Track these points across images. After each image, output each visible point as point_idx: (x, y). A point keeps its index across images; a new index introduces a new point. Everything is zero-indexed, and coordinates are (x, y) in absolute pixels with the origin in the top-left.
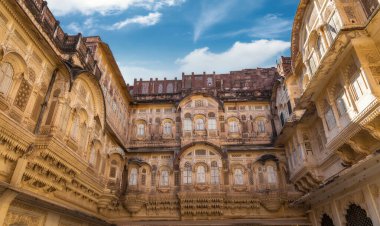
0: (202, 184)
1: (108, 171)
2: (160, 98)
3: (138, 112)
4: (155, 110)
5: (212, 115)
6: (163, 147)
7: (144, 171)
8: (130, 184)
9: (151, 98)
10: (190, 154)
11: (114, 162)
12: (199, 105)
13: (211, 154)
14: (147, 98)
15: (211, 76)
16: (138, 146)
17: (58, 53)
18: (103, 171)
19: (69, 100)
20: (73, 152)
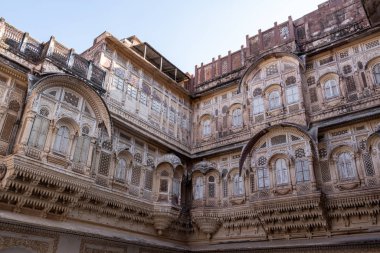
0: (283, 185)
1: (157, 185)
2: (224, 80)
3: (202, 105)
4: (220, 98)
5: (291, 81)
6: (232, 144)
7: (212, 179)
8: (196, 198)
9: (215, 84)
10: (264, 145)
11: (165, 174)
12: (272, 73)
13: (294, 138)
14: (211, 85)
15: (285, 24)
16: (205, 149)
17: (31, 66)
18: (149, 185)
19: (44, 112)
20: (58, 168)
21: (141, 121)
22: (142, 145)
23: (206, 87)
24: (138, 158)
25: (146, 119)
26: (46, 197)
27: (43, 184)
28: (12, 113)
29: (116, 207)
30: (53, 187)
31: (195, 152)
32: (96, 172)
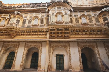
1: (101, 21)
18: (97, 21)
19: (53, 14)
22: (89, 11)
24: (90, 15)
26: (61, 33)
28: (48, 18)
29: (86, 31)
32: (75, 23)
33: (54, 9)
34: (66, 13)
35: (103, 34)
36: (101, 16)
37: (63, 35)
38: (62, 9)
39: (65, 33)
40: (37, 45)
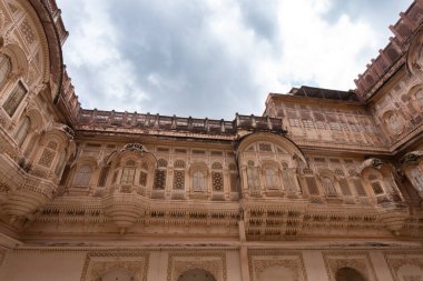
1: (369, 190)
2: (389, 75)
3: (378, 107)
4: (393, 92)
9: (381, 83)
11: (371, 178)
14: (377, 87)
16: (403, 142)
17: (232, 138)
18: (361, 192)
19: (251, 163)
20: (277, 199)
21: (327, 142)
22: (337, 161)
23: (373, 91)
24: (340, 172)
25: (330, 139)
26: (277, 223)
27: (271, 214)
28: (232, 172)
29: (340, 219)
30: (279, 214)
31: (394, 148)
32: (308, 193)
33: (252, 148)
34: (285, 165)
35: (378, 229)
36: (366, 177)
37: (284, 229)
38: (273, 150)
39: (289, 223)
40: (209, 262)
